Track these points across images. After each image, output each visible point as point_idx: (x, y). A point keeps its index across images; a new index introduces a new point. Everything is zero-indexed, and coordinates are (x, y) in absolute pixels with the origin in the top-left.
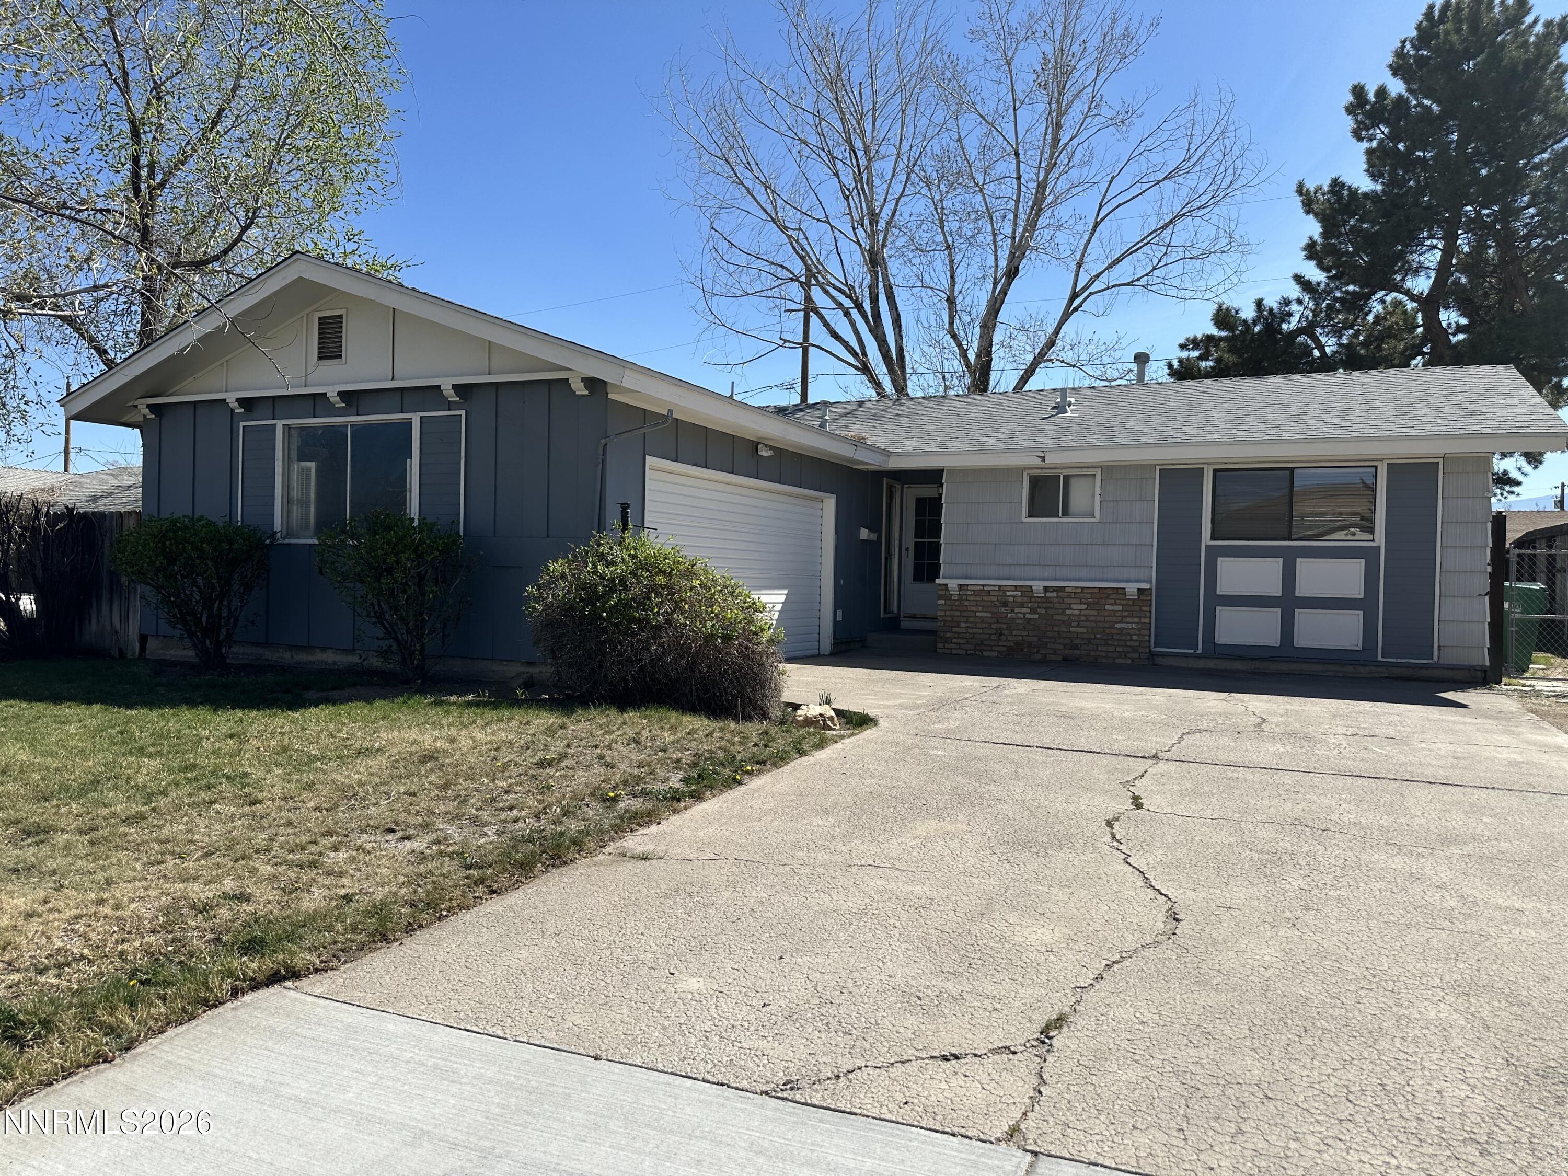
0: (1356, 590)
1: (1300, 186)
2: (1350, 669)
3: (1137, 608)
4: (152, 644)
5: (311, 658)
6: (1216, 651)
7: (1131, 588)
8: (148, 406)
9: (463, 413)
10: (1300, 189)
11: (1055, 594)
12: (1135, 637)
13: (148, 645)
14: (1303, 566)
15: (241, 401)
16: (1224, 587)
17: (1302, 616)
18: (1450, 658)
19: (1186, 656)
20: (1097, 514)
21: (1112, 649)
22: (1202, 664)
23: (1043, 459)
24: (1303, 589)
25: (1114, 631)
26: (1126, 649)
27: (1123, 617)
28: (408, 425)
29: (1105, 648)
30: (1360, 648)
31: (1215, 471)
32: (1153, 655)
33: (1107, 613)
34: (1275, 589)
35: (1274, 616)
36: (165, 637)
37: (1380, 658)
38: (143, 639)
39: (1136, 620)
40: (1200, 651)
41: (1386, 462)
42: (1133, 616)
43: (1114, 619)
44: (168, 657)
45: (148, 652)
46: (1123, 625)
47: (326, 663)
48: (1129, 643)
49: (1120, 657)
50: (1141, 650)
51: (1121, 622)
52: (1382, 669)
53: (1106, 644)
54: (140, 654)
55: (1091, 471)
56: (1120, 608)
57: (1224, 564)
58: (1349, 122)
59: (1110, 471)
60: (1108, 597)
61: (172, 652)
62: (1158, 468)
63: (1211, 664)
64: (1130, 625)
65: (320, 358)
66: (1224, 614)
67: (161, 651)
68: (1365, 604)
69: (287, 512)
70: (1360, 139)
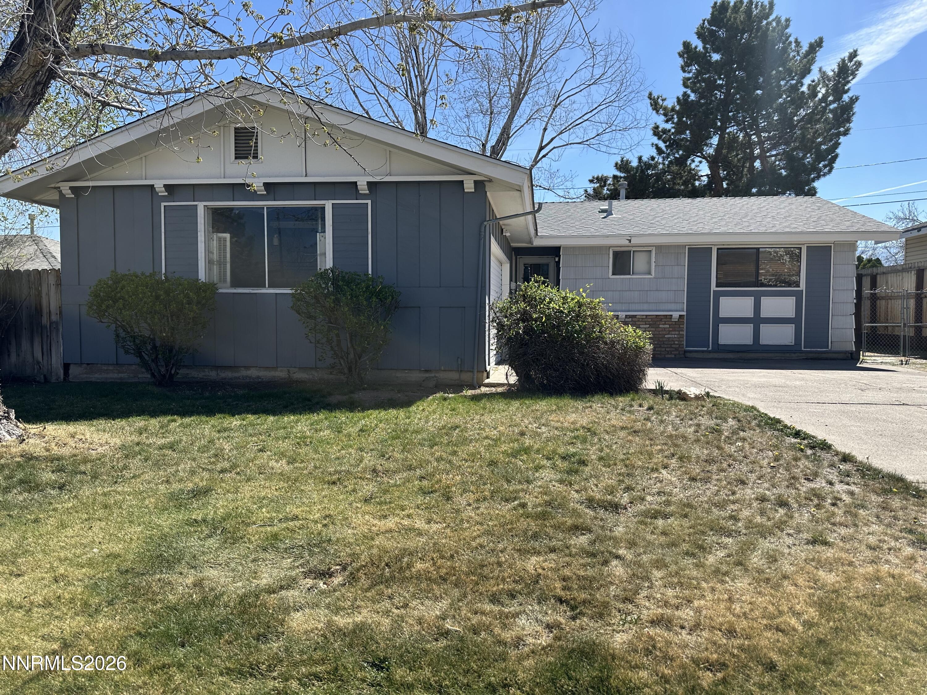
0: (791, 314)
1: (650, 94)
2: (788, 355)
3: (677, 326)
4: (74, 371)
5: (236, 375)
6: (720, 349)
7: (676, 315)
8: (71, 188)
9: (369, 202)
10: (650, 96)
11: (630, 319)
12: (676, 342)
13: (71, 371)
14: (765, 301)
15: (167, 187)
16: (723, 314)
17: (764, 329)
18: (837, 347)
19: (703, 352)
20: (653, 274)
21: (663, 349)
22: (711, 356)
23: (630, 241)
24: (764, 314)
25: (664, 339)
26: (672, 349)
27: (669, 331)
28: (323, 209)
29: (659, 349)
30: (793, 344)
31: (718, 249)
32: (685, 352)
33: (660, 329)
34: (750, 314)
35: (749, 328)
36: (88, 364)
37: (803, 349)
38: (66, 367)
39: (677, 333)
40: (710, 349)
41: (806, 245)
42: (675, 331)
43: (664, 332)
44: (94, 380)
45: (70, 377)
46: (669, 336)
47: (250, 377)
48: (673, 346)
49: (668, 354)
50: (680, 349)
51: (668, 334)
52: (803, 354)
53: (661, 347)
54: (64, 379)
55: (649, 249)
56: (668, 326)
57: (723, 301)
58: (680, 61)
59: (659, 248)
60: (661, 320)
61: (97, 376)
62: (687, 247)
63: (716, 355)
64: (674, 335)
65: (236, 158)
66: (722, 328)
67: (85, 375)
68: (795, 321)
69: (209, 269)
70: (684, 71)
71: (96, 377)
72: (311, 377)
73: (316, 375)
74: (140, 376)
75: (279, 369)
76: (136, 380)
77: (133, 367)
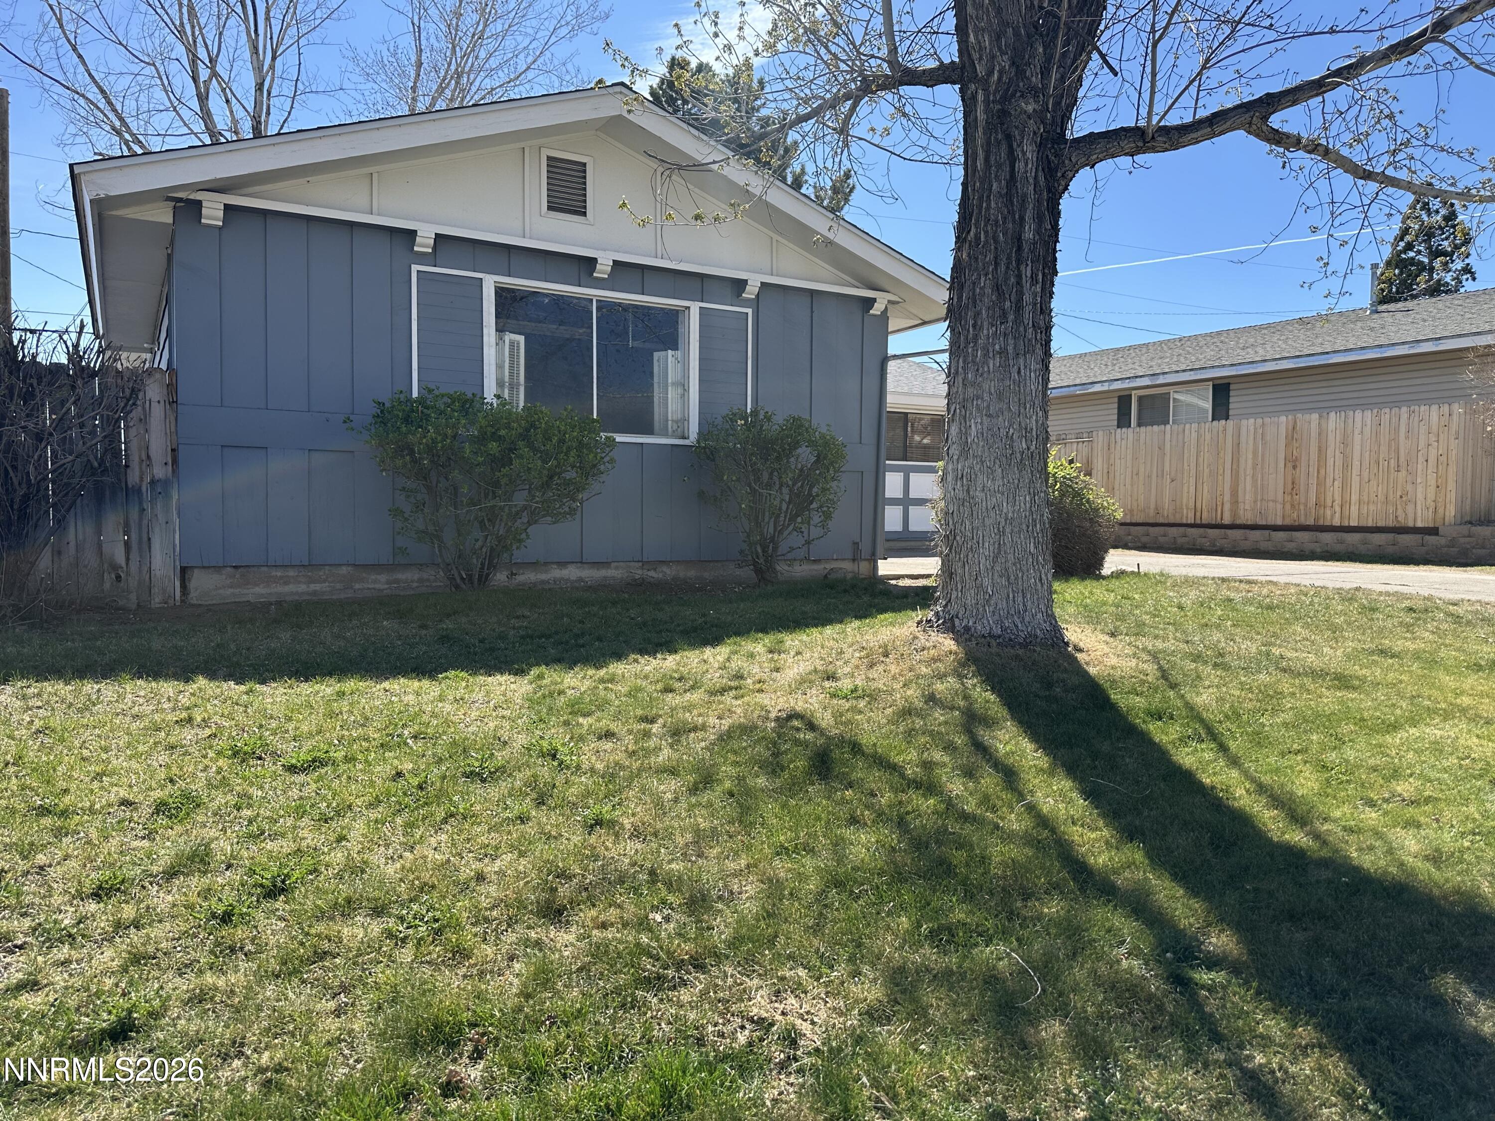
4: (201, 582)
5: (543, 577)
13: (193, 584)
28: (687, 315)
36: (235, 567)
38: (183, 575)
44: (251, 598)
45: (197, 594)
61: (258, 590)
65: (550, 208)
67: (231, 590)
71: (257, 592)
72: (661, 576)
73: (668, 571)
74: (357, 586)
75: (613, 565)
76: (350, 594)
77: (344, 570)
